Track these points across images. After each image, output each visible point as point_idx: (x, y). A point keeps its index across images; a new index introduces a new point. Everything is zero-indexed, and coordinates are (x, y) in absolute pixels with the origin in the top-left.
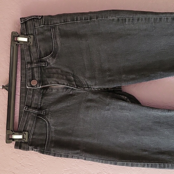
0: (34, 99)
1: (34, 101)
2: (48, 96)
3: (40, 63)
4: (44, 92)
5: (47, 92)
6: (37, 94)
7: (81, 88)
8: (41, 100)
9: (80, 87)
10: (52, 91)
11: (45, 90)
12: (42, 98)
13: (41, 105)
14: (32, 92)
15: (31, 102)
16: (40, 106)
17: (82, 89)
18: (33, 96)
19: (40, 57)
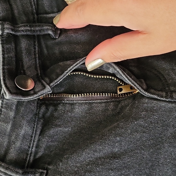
0: (18, 135)
1: (18, 144)
2: (60, 126)
3: (39, 26)
4: (48, 114)
5: (56, 114)
6: (29, 122)
7: (160, 93)
8: (39, 140)
9: (155, 90)
10: (72, 111)
11: (51, 108)
12: (42, 133)
13: (36, 153)
14: (12, 114)
15: (5, 143)
16: (35, 156)
17: (164, 94)
18: (16, 126)
19: (37, 9)
